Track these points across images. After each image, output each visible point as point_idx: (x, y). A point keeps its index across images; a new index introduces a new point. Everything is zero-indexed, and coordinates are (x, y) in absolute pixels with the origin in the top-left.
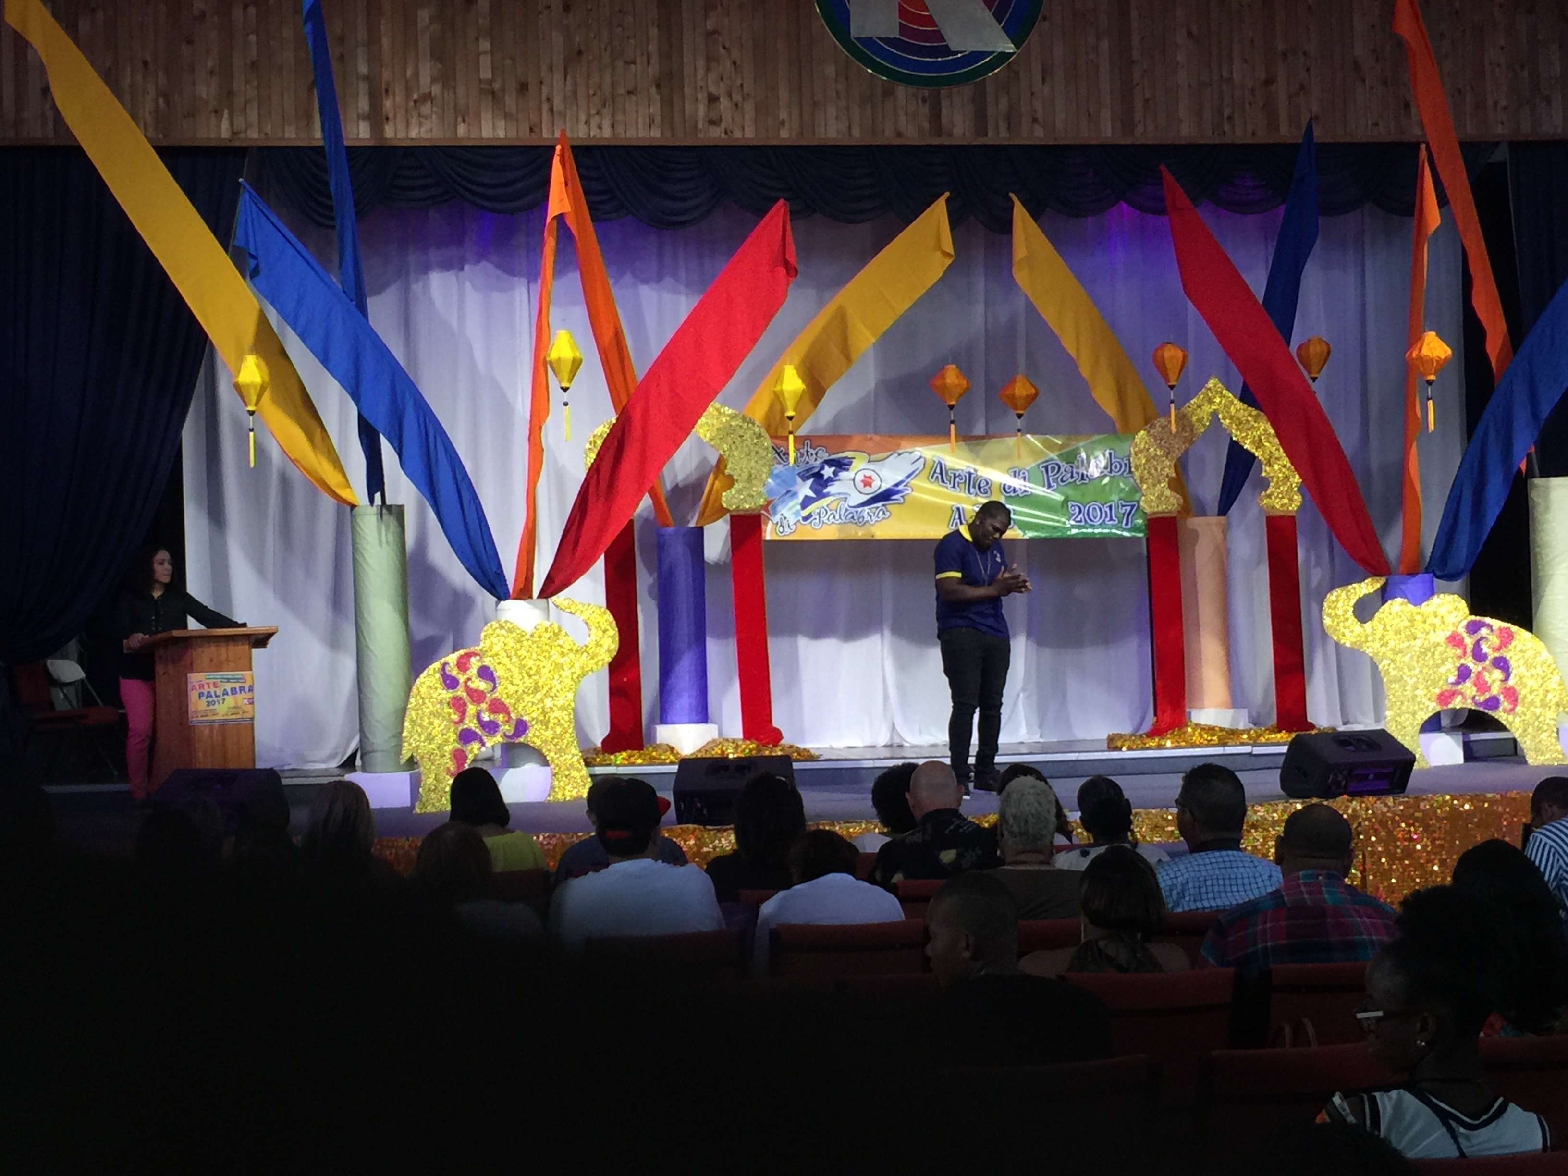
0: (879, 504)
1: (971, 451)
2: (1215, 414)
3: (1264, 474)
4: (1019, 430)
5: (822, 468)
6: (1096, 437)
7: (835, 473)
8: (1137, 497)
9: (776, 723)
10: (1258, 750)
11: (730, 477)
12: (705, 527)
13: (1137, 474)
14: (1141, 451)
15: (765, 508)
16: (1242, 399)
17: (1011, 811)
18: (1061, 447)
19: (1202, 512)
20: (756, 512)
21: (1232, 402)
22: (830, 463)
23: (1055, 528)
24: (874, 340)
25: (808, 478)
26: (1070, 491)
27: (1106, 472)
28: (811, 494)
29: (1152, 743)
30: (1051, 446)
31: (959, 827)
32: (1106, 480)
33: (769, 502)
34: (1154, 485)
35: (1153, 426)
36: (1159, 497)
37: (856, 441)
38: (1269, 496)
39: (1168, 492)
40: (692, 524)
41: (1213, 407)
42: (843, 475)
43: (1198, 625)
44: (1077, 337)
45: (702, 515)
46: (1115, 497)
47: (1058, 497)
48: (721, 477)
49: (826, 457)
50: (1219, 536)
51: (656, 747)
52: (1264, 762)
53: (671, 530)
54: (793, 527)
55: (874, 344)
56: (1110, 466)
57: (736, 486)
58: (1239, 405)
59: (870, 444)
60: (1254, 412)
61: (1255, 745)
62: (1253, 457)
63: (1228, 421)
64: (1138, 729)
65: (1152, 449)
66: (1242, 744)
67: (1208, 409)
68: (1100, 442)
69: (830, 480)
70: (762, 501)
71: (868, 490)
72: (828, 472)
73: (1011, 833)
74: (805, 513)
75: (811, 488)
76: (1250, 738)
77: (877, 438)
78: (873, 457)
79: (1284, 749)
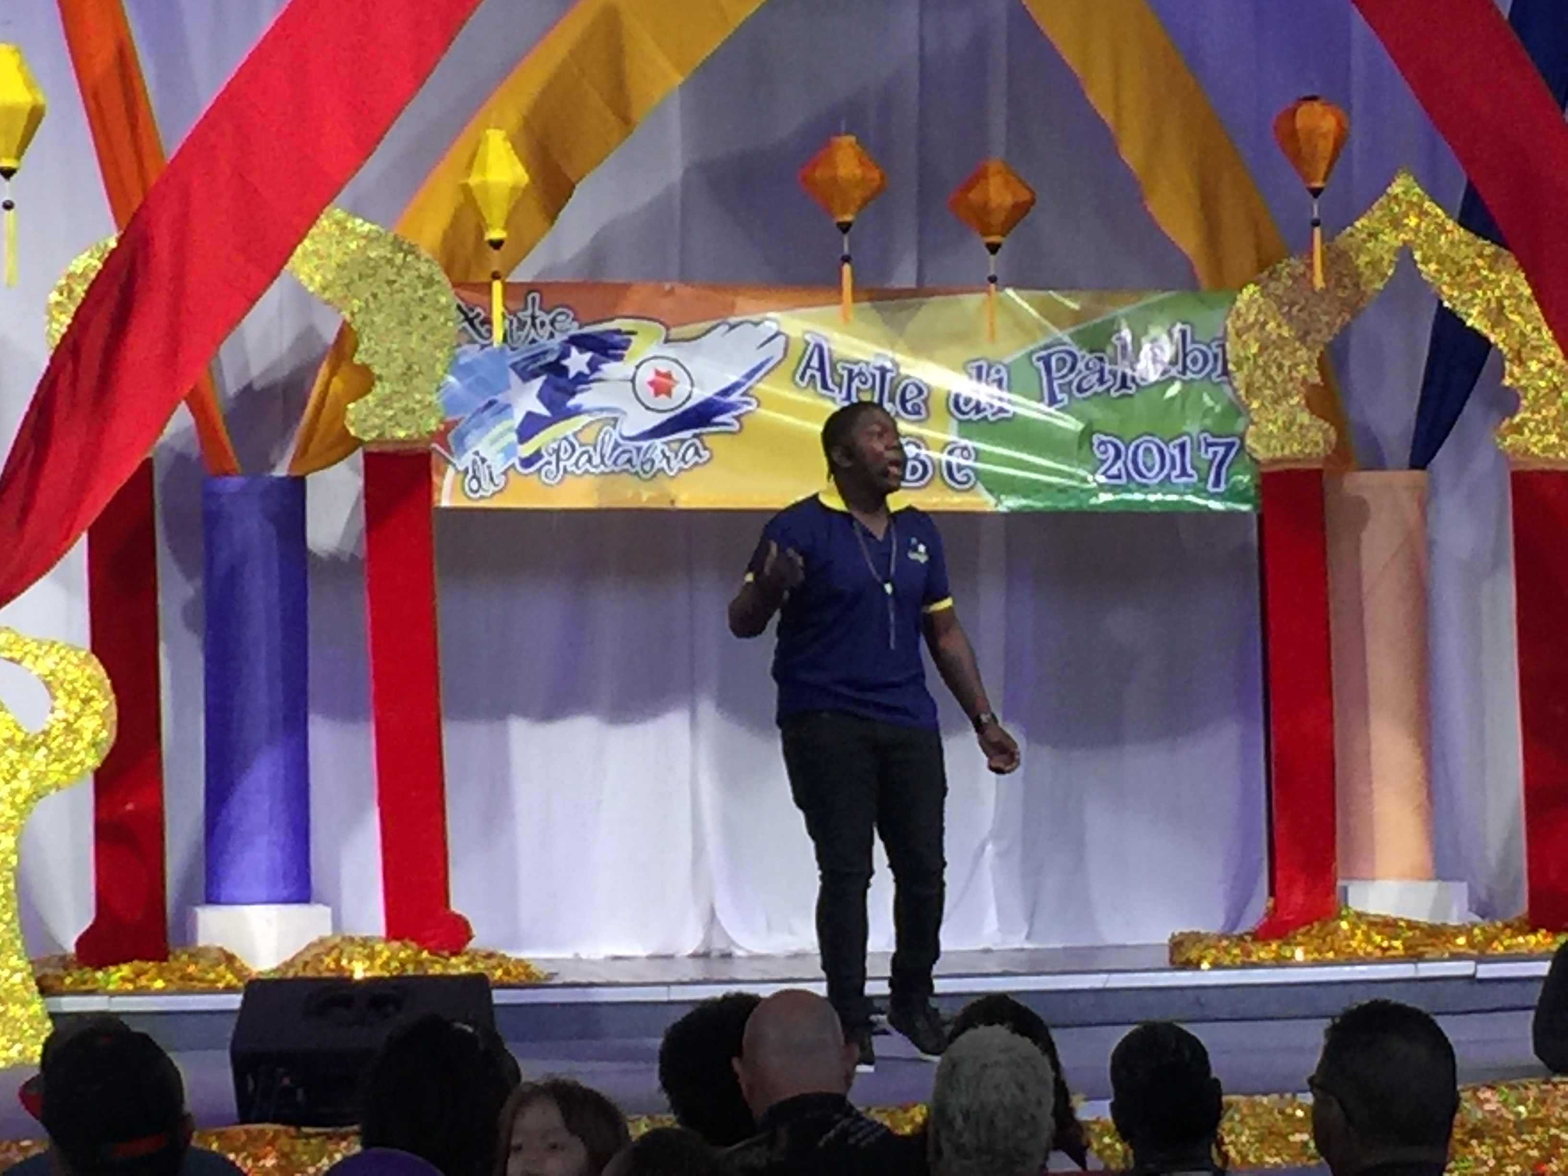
0: (687, 434)
1: (886, 322)
2: (1405, 252)
3: (1507, 382)
4: (993, 280)
5: (565, 354)
6: (1156, 298)
7: (593, 366)
8: (1240, 425)
9: (458, 905)
10: (1486, 971)
11: (365, 370)
12: (309, 478)
13: (1239, 380)
14: (1249, 328)
15: (441, 436)
16: (1464, 221)
17: (959, 1101)
18: (1077, 317)
19: (1377, 463)
20: (420, 447)
21: (1442, 229)
22: (581, 342)
23: (1063, 490)
24: (679, 79)
25: (535, 375)
26: (1096, 413)
27: (1174, 372)
28: (541, 410)
29: (1263, 953)
30: (1054, 314)
31: (845, 1133)
32: (1174, 390)
33: (449, 427)
34: (1276, 401)
35: (1274, 276)
36: (1287, 427)
37: (636, 298)
38: (1518, 429)
39: (1305, 418)
40: (281, 471)
41: (1402, 236)
42: (610, 369)
43: (1364, 703)
44: (1117, 79)
45: (302, 452)
46: (1192, 427)
47: (1072, 424)
48: (344, 368)
49: (575, 330)
50: (1412, 514)
51: (196, 956)
52: (1502, 996)
53: (234, 483)
54: (500, 480)
55: (682, 87)
56: (1181, 359)
57: (378, 389)
58: (1460, 233)
59: (666, 304)
60: (1490, 249)
61: (1482, 959)
62: (1483, 344)
63: (1433, 267)
64: (1234, 920)
65: (1271, 325)
66: (1456, 957)
67: (1391, 239)
68: (1160, 306)
69: (581, 379)
70: (433, 424)
71: (663, 402)
72: (577, 361)
73: (959, 1149)
74: (527, 450)
75: (540, 396)
76: (1471, 944)
77: (684, 291)
78: (675, 332)
79: (1543, 968)
